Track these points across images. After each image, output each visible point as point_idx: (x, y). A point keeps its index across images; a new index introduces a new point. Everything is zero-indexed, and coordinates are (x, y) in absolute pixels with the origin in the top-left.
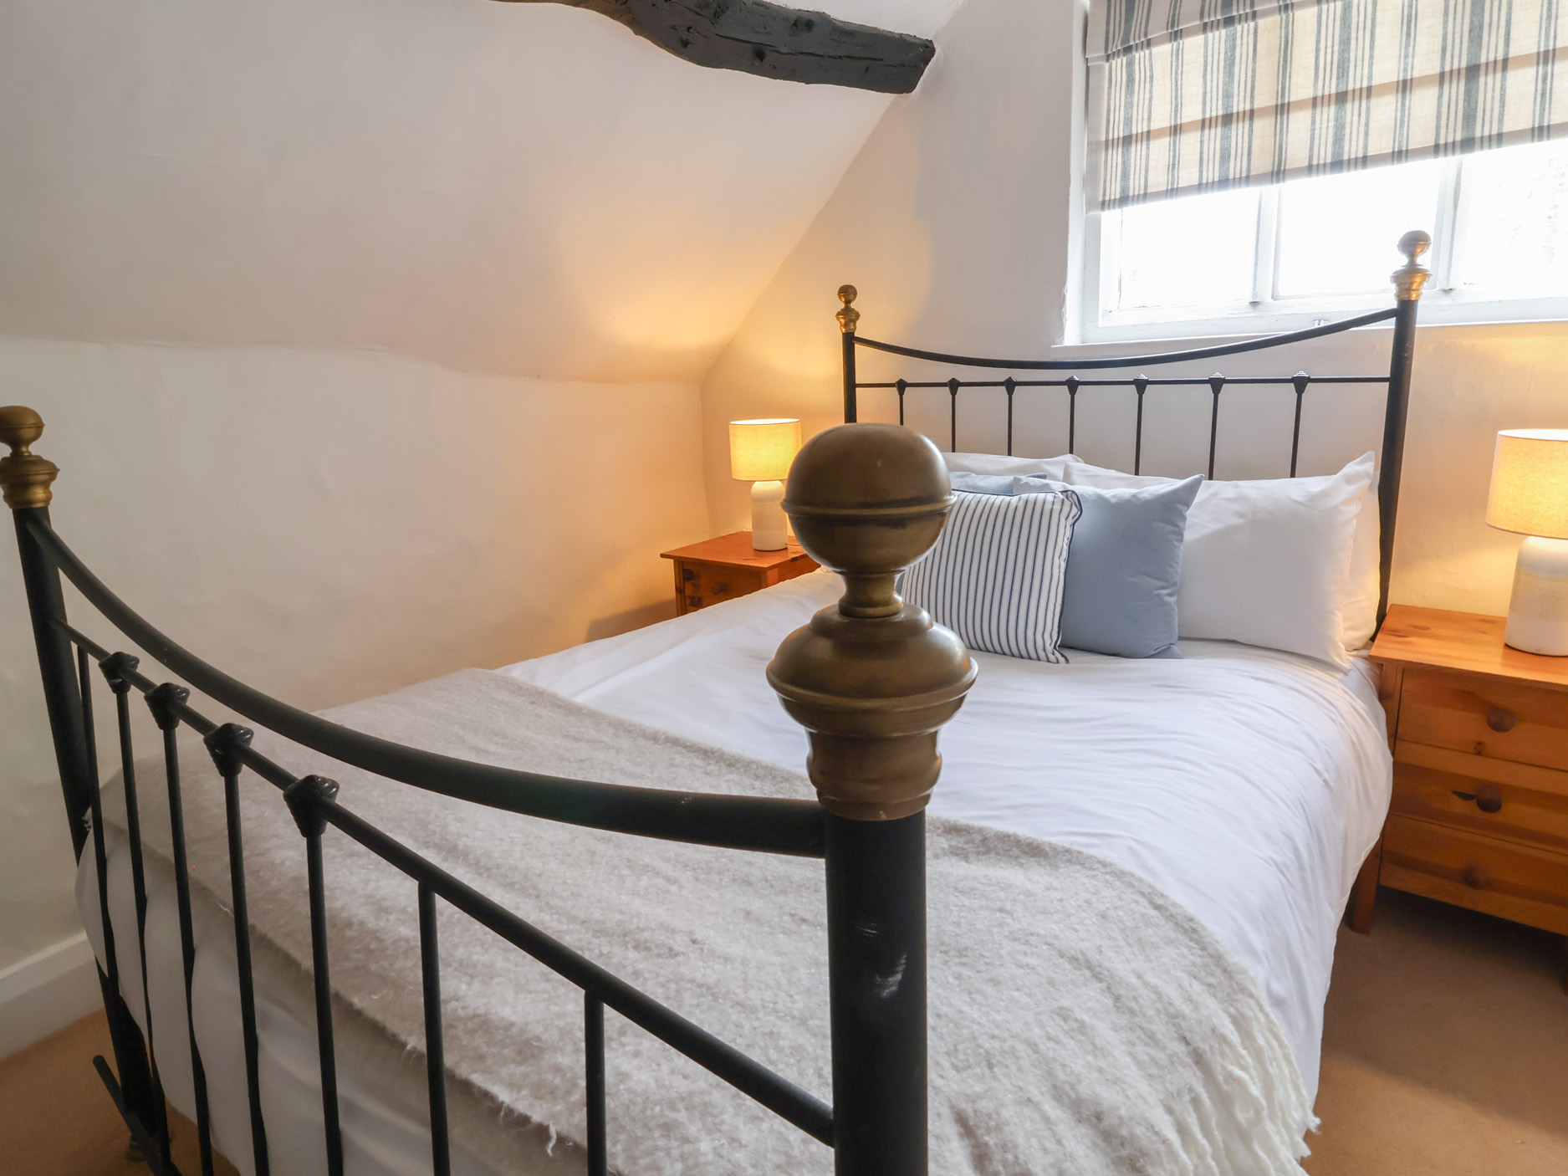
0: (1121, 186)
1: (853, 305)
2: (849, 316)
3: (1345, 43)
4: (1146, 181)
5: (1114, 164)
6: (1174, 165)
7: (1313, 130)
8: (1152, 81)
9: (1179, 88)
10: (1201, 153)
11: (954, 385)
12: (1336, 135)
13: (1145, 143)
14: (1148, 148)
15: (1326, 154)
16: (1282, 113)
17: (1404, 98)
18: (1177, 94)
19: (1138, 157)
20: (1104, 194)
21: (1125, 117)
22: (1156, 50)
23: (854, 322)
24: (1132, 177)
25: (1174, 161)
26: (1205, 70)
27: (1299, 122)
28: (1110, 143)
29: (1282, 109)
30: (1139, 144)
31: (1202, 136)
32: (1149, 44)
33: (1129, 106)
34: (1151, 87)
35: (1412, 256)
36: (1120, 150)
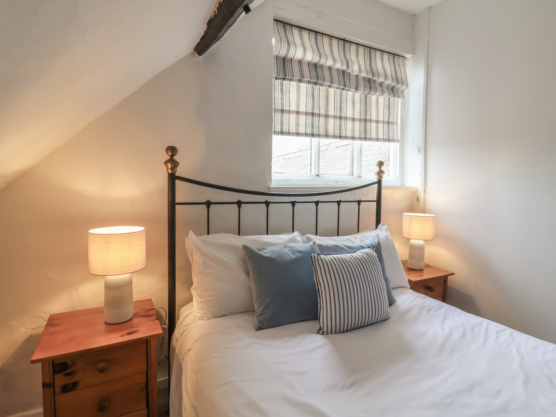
0: (280, 127)
1: (175, 158)
2: (173, 162)
3: (341, 104)
4: (289, 128)
5: (278, 118)
6: (297, 125)
7: (334, 125)
8: (289, 93)
9: (299, 99)
10: (306, 123)
11: (239, 203)
12: (339, 128)
13: (288, 114)
14: (289, 116)
15: (337, 134)
16: (327, 117)
17: (353, 123)
18: (298, 101)
19: (286, 118)
20: (274, 129)
21: (281, 102)
22: (292, 83)
23: (176, 167)
24: (284, 125)
25: (297, 123)
26: (307, 96)
27: (331, 121)
28: (276, 110)
29: (327, 116)
30: (286, 114)
31: (306, 117)
32: (291, 80)
33: (282, 99)
34: (289, 95)
35: (380, 168)
36: (280, 114)
